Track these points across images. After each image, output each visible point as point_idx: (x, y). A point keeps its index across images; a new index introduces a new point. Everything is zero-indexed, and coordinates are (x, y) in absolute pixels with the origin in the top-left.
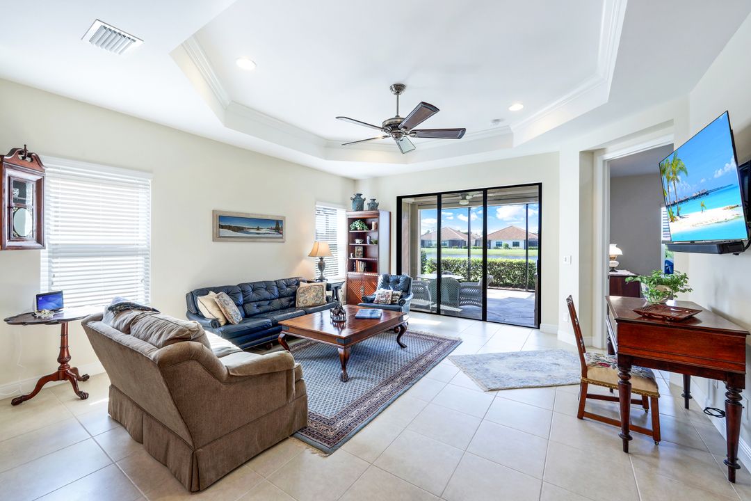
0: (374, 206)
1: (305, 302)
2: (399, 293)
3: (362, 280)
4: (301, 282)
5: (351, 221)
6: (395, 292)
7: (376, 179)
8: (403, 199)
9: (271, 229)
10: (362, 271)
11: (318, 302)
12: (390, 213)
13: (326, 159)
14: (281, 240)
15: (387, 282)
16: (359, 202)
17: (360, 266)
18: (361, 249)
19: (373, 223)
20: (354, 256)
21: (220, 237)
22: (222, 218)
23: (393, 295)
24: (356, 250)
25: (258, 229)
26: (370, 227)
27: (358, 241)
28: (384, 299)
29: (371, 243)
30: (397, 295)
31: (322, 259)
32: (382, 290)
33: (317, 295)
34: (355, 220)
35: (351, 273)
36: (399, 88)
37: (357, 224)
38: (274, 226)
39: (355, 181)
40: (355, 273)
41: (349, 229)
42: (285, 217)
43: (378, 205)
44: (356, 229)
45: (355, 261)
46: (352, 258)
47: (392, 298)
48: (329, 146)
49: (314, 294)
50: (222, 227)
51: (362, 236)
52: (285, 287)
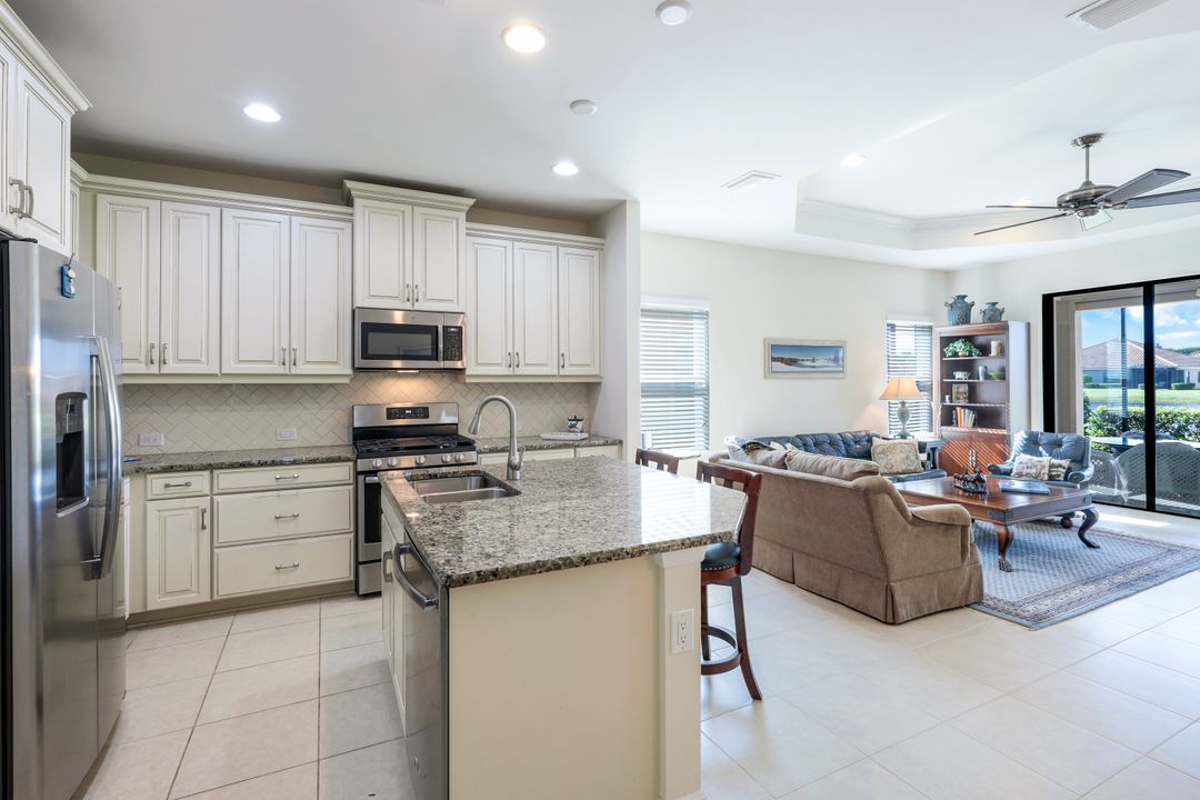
0: (995, 315)
1: (889, 466)
2: (1066, 463)
3: (970, 440)
4: (874, 438)
5: (947, 341)
6: (1055, 461)
7: (993, 268)
8: (1055, 299)
9: (829, 359)
10: (970, 424)
11: (912, 468)
12: (1028, 325)
13: (914, 249)
14: (841, 375)
15: (1032, 445)
16: (962, 309)
17: (966, 419)
18: (964, 388)
19: (994, 344)
20: (951, 400)
21: (773, 372)
22: (774, 347)
23: (1052, 466)
24: (954, 391)
25: (813, 361)
26: (985, 350)
27: (959, 375)
28: (1034, 471)
29: (987, 377)
30: (1060, 466)
31: (903, 404)
32: (1025, 457)
33: (908, 458)
34: (955, 339)
35: (949, 428)
36: (1089, 140)
37: (959, 347)
38: (832, 357)
39: (948, 275)
40: (958, 429)
41: (943, 354)
42: (845, 342)
43: (1002, 312)
44: (956, 354)
45: (954, 408)
46: (948, 403)
47: (1050, 471)
48: (921, 230)
49: (904, 456)
50: (774, 359)
51: (968, 366)
52: (852, 443)
